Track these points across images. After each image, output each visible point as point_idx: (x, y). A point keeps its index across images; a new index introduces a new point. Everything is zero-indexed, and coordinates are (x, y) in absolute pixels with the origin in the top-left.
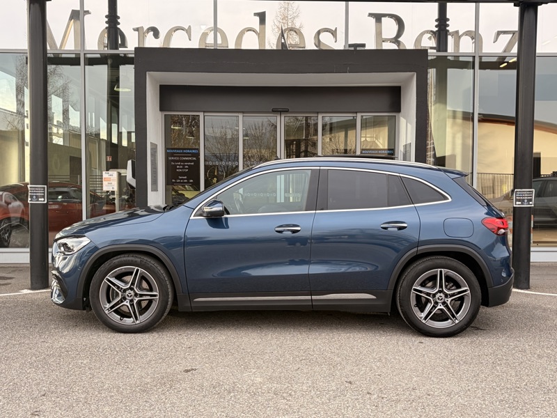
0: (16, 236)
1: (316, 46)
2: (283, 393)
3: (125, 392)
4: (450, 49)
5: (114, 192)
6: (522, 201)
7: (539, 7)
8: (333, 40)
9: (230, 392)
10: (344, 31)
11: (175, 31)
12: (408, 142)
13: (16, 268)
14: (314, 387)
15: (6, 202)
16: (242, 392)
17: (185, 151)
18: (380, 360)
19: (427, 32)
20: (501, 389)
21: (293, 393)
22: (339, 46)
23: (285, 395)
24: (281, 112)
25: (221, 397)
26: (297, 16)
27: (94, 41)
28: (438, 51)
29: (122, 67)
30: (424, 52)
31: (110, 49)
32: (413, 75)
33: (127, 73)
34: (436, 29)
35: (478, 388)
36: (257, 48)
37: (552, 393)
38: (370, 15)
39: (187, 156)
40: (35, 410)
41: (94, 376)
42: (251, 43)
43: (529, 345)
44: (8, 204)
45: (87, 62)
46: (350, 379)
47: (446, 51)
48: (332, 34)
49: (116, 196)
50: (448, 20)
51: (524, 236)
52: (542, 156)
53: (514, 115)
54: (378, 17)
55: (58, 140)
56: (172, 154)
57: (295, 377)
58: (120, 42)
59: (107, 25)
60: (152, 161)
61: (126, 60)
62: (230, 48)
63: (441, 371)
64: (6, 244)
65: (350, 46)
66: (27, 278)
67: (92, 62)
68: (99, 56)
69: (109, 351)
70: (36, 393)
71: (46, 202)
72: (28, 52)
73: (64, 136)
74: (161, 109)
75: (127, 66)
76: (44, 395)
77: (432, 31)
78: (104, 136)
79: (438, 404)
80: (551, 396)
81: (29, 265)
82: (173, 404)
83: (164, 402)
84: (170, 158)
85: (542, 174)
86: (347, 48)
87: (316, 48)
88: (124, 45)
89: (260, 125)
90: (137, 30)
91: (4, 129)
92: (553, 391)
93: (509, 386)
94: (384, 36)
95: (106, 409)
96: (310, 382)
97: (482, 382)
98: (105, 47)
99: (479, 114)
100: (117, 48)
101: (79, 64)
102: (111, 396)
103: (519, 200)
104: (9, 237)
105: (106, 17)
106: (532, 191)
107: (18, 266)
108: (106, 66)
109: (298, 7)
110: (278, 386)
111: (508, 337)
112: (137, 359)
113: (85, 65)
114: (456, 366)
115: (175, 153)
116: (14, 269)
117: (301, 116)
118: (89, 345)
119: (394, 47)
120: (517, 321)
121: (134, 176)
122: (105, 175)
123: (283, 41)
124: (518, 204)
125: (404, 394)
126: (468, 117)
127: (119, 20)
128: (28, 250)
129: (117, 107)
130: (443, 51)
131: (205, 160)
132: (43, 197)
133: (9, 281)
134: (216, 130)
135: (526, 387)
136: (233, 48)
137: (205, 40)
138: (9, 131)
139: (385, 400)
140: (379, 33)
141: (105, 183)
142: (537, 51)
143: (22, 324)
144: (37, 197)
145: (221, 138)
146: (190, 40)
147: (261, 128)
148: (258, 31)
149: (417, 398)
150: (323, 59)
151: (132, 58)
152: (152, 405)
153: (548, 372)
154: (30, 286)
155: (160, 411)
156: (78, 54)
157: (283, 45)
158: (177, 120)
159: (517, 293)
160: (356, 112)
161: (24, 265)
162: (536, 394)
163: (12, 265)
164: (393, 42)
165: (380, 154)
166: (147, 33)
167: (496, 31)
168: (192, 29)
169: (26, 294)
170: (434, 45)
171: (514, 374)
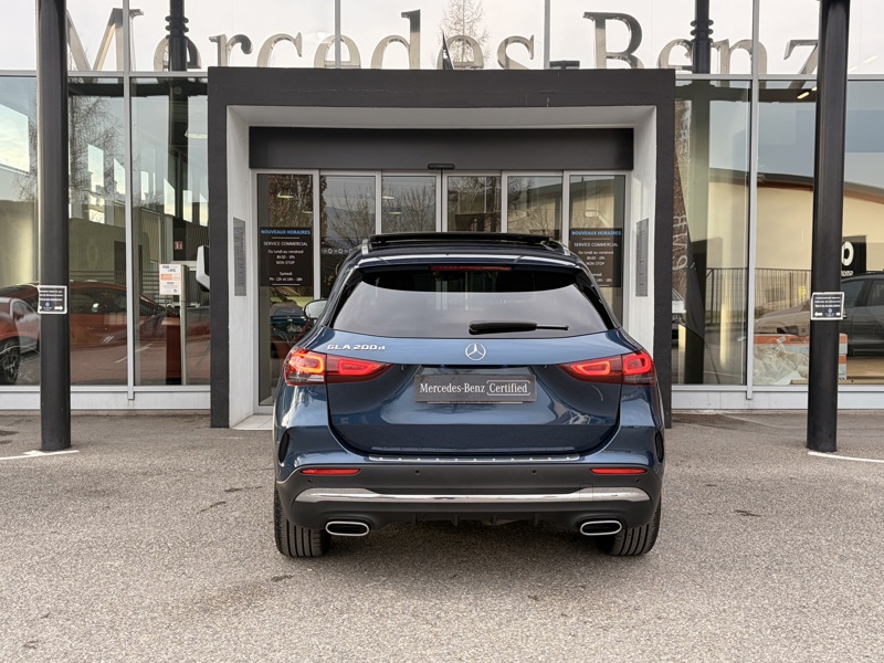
0: (25, 368)
1: (501, 65)
2: (427, 614)
3: (175, 611)
4: (715, 68)
5: (178, 296)
6: (825, 311)
8: (528, 54)
9: (342, 613)
10: (543, 41)
11: (276, 42)
12: (644, 218)
13: (20, 417)
14: (476, 605)
15: (14, 313)
16: (361, 612)
17: (289, 232)
19: (678, 42)
20: (776, 610)
21: (442, 615)
22: (537, 64)
23: (429, 617)
24: (442, 169)
25: (327, 621)
26: (479, 19)
27: (148, 58)
28: (695, 72)
29: (192, 100)
30: (669, 74)
31: (174, 70)
32: (651, 112)
33: (198, 107)
34: (692, 38)
35: (739, 607)
36: (407, 67)
37: (857, 615)
38: (588, 15)
39: (292, 240)
40: (31, 639)
41: (128, 586)
42: (396, 60)
43: (827, 541)
44: (18, 316)
45: (134, 92)
46: (536, 593)
47: (708, 72)
48: (526, 45)
49: (180, 304)
50: (711, 22)
51: (827, 368)
52: (868, 241)
53: (812, 175)
54: (600, 19)
55: (97, 217)
56: (269, 237)
58: (188, 60)
59: (168, 33)
60: (236, 248)
61: (197, 88)
62: (363, 67)
63: (682, 580)
65: (553, 64)
66: (35, 432)
67: (142, 91)
68: (155, 81)
69: (156, 548)
70: (34, 613)
71: (65, 312)
72: (38, 74)
73: (106, 209)
74: (252, 166)
75: (200, 97)
76: (46, 617)
77: (685, 41)
78: (170, 209)
79: (673, 632)
80: (856, 620)
81: (39, 413)
82: (250, 631)
83: (236, 628)
84: (266, 244)
85: (867, 269)
86: (548, 68)
87: (500, 68)
88: (195, 63)
89: (421, 193)
90: (218, 40)
91: (15, 199)
92: (859, 612)
93: (789, 605)
94: (610, 49)
95: (144, 638)
96: (471, 597)
97: (747, 598)
98: (165, 67)
99: (759, 174)
100: (183, 69)
101: (122, 95)
102: (153, 619)
103: (819, 310)
104: (15, 368)
105: (167, 19)
106: (841, 296)
108: (167, 97)
110: (419, 602)
111: (795, 527)
112: (200, 561)
113: (131, 95)
114: (707, 572)
117: (483, 177)
118: (125, 538)
119: (626, 65)
120: (811, 502)
121: (206, 272)
122: (163, 270)
123: (445, 57)
124: (818, 316)
125: (620, 617)
126: (740, 179)
127: (187, 25)
128: (38, 388)
129: (185, 160)
130: (703, 72)
131: (322, 247)
132: (62, 304)
133: (8, 438)
134: (351, 201)
135: (817, 606)
136: (369, 67)
137: (324, 55)
139: (589, 625)
140: (601, 44)
141: (162, 283)
142: (849, 72)
143: (23, 504)
144: (52, 304)
145: (360, 213)
146: (300, 55)
147: (421, 198)
148: (408, 40)
149: (640, 623)
150: (511, 85)
151: (205, 85)
152: (217, 633)
153: (854, 583)
154: (40, 446)
155: (229, 641)
156: (121, 79)
157: (446, 63)
158: (286, 184)
159: (817, 457)
160: (562, 171)
161: (31, 413)
162: (831, 618)
163: (16, 413)
164: (624, 59)
165: (601, 236)
166: (233, 45)
167: (789, 40)
168: (303, 38)
169: (33, 458)
170: (689, 62)
171: (798, 585)
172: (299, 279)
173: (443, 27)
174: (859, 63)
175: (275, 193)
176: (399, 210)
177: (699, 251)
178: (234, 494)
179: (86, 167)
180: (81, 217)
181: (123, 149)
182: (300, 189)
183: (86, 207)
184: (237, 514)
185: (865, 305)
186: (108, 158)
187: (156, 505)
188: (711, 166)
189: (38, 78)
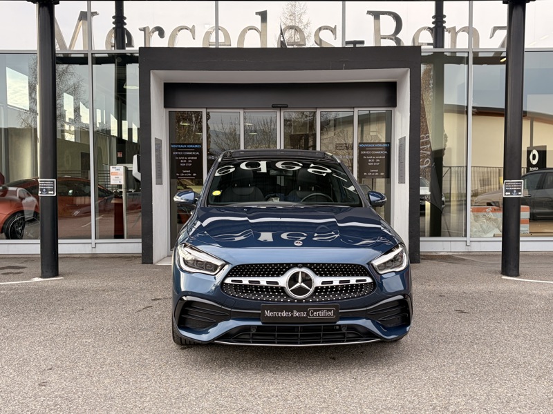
0: (28, 229)
1: (317, 44)
3: (124, 366)
4: (447, 44)
5: (121, 185)
6: (512, 192)
7: (527, 4)
8: (333, 36)
10: (341, 29)
11: (179, 31)
12: (403, 136)
13: (28, 258)
15: (19, 197)
17: (188, 146)
19: (424, 28)
20: (474, 365)
22: (338, 43)
24: (280, 107)
27: (102, 42)
28: (435, 47)
29: (128, 66)
30: (416, 49)
31: (117, 48)
32: (406, 72)
33: (133, 70)
34: (432, 26)
35: (453, 364)
36: (259, 47)
37: (521, 367)
38: (369, 13)
39: (190, 151)
40: (42, 381)
41: (97, 353)
42: (253, 41)
43: (508, 327)
44: (22, 199)
45: (94, 62)
47: (443, 47)
48: (332, 31)
49: (123, 190)
50: (445, 16)
51: (513, 226)
53: (503, 107)
54: (377, 15)
55: (70, 137)
56: (177, 150)
58: (126, 42)
59: (114, 26)
60: (156, 156)
61: (132, 59)
62: (232, 46)
63: (420, 349)
64: (19, 236)
65: (347, 43)
66: (37, 267)
67: (99, 61)
68: (106, 55)
69: (112, 332)
70: (44, 367)
71: (55, 195)
72: (38, 52)
73: (75, 133)
74: (166, 106)
75: (133, 64)
76: (51, 369)
77: (429, 28)
78: (114, 133)
79: (413, 377)
80: (520, 370)
81: (40, 256)
82: (168, 376)
83: (160, 375)
84: (174, 153)
85: (548, 166)
86: (344, 46)
87: (316, 46)
88: (130, 44)
89: (269, 121)
90: (144, 30)
91: (18, 127)
93: (482, 362)
94: (383, 33)
95: (107, 381)
97: (458, 358)
98: (112, 46)
99: (473, 108)
100: (124, 48)
101: (87, 63)
102: (112, 370)
103: (508, 191)
104: (22, 230)
105: (113, 17)
106: (521, 182)
107: (30, 256)
108: (113, 65)
111: (490, 319)
112: (138, 339)
113: (92, 64)
114: (435, 344)
115: (179, 148)
116: (26, 259)
117: (307, 112)
118: (94, 327)
119: (392, 44)
120: (501, 305)
121: (139, 170)
122: (112, 169)
123: (282, 39)
124: (508, 195)
126: (462, 110)
127: (125, 21)
128: (39, 241)
129: (125, 102)
130: (440, 47)
131: (208, 155)
132: (53, 190)
133: (18, 271)
134: (226, 126)
135: (498, 363)
136: (236, 46)
137: (209, 38)
138: (23, 129)
139: (364, 373)
140: (377, 30)
141: (112, 177)
142: (525, 47)
143: (33, 308)
144: (47, 190)
145: (231, 134)
146: (194, 39)
147: (269, 124)
148: (260, 29)
150: (324, 56)
151: (137, 57)
152: (149, 378)
153: (521, 350)
154: (40, 275)
155: (156, 382)
156: (86, 54)
157: (282, 43)
158: (186, 117)
159: (507, 280)
160: (354, 108)
161: (34, 256)
162: (506, 369)
163: (24, 256)
164: (392, 39)
165: (377, 147)
166: (153, 33)
167: (492, 27)
168: (196, 28)
169: (37, 282)
170: (431, 41)
171: (489, 351)
172: (195, 175)
173: (282, 18)
174: (531, 41)
175: (179, 122)
176: (255, 132)
177: (437, 156)
178: (157, 302)
179: (62, 106)
180: (62, 138)
181: (87, 96)
182: (194, 119)
183: (63, 131)
184: (159, 313)
185: (542, 188)
186: (76, 100)
187: (111, 308)
188: (445, 103)
189: (38, 55)
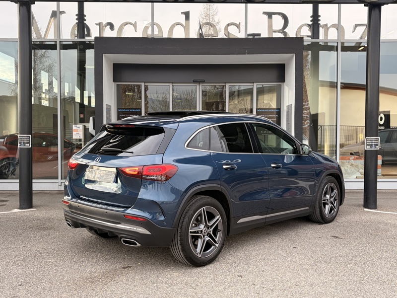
1: (226, 35)
2: (192, 284)
3: (78, 283)
4: (322, 37)
5: (81, 139)
6: (371, 146)
7: (382, 7)
8: (238, 31)
9: (154, 283)
10: (244, 25)
11: (125, 25)
12: (290, 104)
13: (10, 194)
14: (214, 280)
16: (162, 283)
18: (264, 260)
19: (305, 25)
20: (349, 282)
21: (199, 284)
22: (242, 35)
23: (193, 285)
24: (199, 82)
25: (147, 287)
26: (216, 14)
27: (68, 33)
28: (313, 38)
29: (87, 51)
30: (301, 39)
31: (79, 38)
32: (293, 56)
33: (90, 54)
34: (311, 23)
35: (333, 280)
36: (184, 37)
37: (386, 284)
38: (264, 13)
39: (133, 114)
40: (13, 296)
41: (58, 271)
42: (179, 33)
43: (372, 250)
45: (62, 47)
46: (241, 274)
47: (318, 38)
48: (237, 27)
49: (82, 143)
50: (320, 16)
51: (372, 171)
52: (391, 114)
53: (365, 83)
54: (270, 15)
55: (45, 103)
56: (122, 113)
57: (202, 272)
58: (86, 33)
59: (77, 21)
60: (107, 117)
61: (90, 46)
62: (164, 37)
63: (307, 268)
65: (249, 35)
66: (16, 201)
67: (65, 47)
68: (71, 43)
69: (70, 253)
70: (15, 284)
71: (30, 147)
72: (18, 40)
73: (49, 100)
74: (115, 81)
75: (91, 50)
76: (21, 285)
77: (308, 25)
78: (78, 100)
79: (303, 292)
81: (18, 192)
82: (112, 292)
83: (106, 290)
84: (120, 116)
85: (391, 126)
86: (247, 37)
87: (225, 37)
88: (89, 35)
89: (191, 92)
90: (99, 24)
92: (387, 283)
93: (355, 279)
94: (274, 28)
96: (212, 276)
97: (336, 276)
98: (75, 37)
99: (341, 83)
100: (84, 37)
101: (56, 49)
102: (69, 286)
103: (369, 145)
105: (77, 15)
106: (378, 139)
107: (12, 192)
108: (76, 50)
109: (217, 7)
110: (189, 278)
111: (358, 243)
113: (60, 49)
114: (319, 265)
116: (9, 194)
117: (218, 85)
118: (56, 249)
119: (282, 36)
120: (365, 232)
121: (94, 128)
122: (74, 127)
123: (201, 32)
124: (368, 148)
125: (279, 285)
126: (333, 85)
127: (85, 18)
128: (18, 181)
129: (85, 77)
130: (316, 39)
132: (29, 143)
133: (4, 203)
134: (159, 95)
135: (368, 280)
136: (166, 37)
137: (147, 31)
139: (265, 289)
140: (270, 26)
141: (74, 133)
142: (381, 39)
143: (11, 233)
144: (24, 143)
145: (163, 101)
146: (136, 31)
148: (184, 24)
149: (288, 288)
150: (231, 44)
151: (93, 44)
152: (97, 292)
153: (385, 269)
154: (19, 207)
156: (56, 42)
157: (201, 35)
158: (130, 88)
159: (368, 211)
160: (253, 83)
161: (15, 192)
162: (374, 285)
163: (8, 192)
164: (281, 33)
165: (270, 112)
166: (106, 27)
167: (354, 24)
168: (137, 23)
169: (16, 212)
170: (310, 34)
171: (360, 270)
173: (200, 18)
174: (386, 34)
175: (125, 92)
176: (181, 99)
177: (314, 118)
179: (40, 81)
180: (38, 103)
181: (57, 72)
182: (136, 90)
183: (40, 99)
185: (390, 142)
186: (50, 77)
188: (320, 79)
189: (19, 42)
